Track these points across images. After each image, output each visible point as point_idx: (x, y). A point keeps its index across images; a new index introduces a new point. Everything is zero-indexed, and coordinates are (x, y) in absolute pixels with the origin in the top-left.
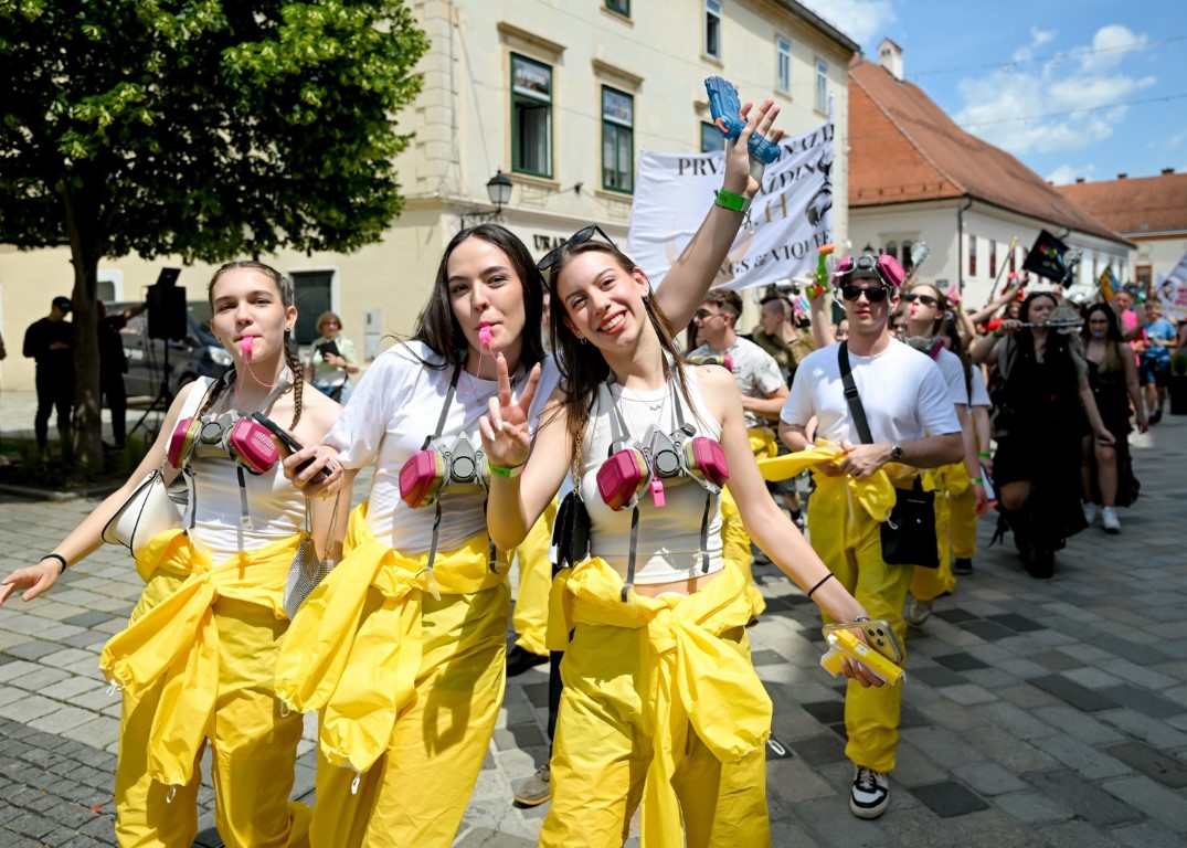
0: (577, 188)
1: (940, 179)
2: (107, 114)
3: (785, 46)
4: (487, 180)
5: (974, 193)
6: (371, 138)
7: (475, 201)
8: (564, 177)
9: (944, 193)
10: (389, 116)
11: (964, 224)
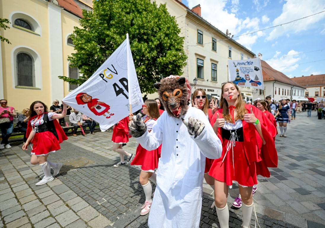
0: (208, 80)
1: (270, 77)
2: (140, 71)
3: (242, 55)
5: (276, 80)
6: (179, 73)
7: (191, 83)
8: (205, 79)
9: (271, 80)
10: (181, 69)
11: (274, 85)
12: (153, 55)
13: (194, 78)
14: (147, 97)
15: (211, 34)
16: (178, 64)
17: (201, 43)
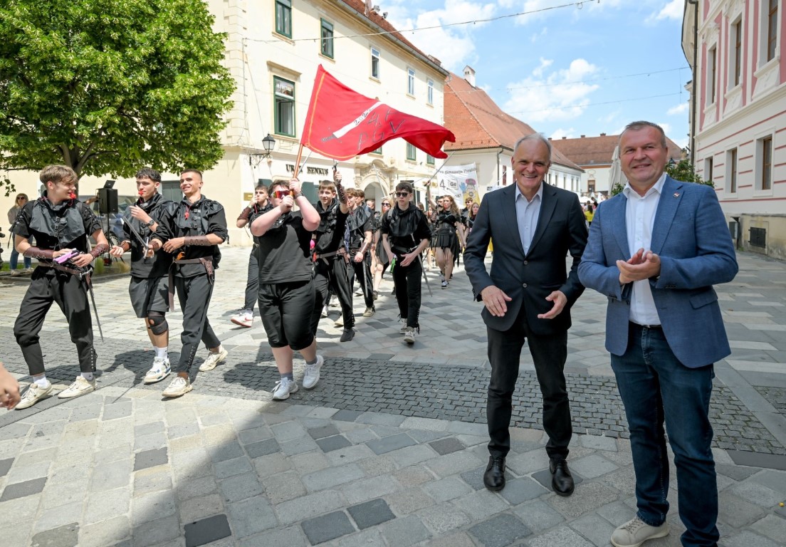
1: (489, 138)
3: (411, 73)
4: (263, 138)
5: (505, 145)
6: (211, 128)
7: (256, 148)
9: (491, 145)
10: (219, 116)
11: (500, 160)
12: (138, 81)
13: (266, 136)
14: (114, 188)
15: (318, 7)
16: (210, 105)
17: (287, 32)
